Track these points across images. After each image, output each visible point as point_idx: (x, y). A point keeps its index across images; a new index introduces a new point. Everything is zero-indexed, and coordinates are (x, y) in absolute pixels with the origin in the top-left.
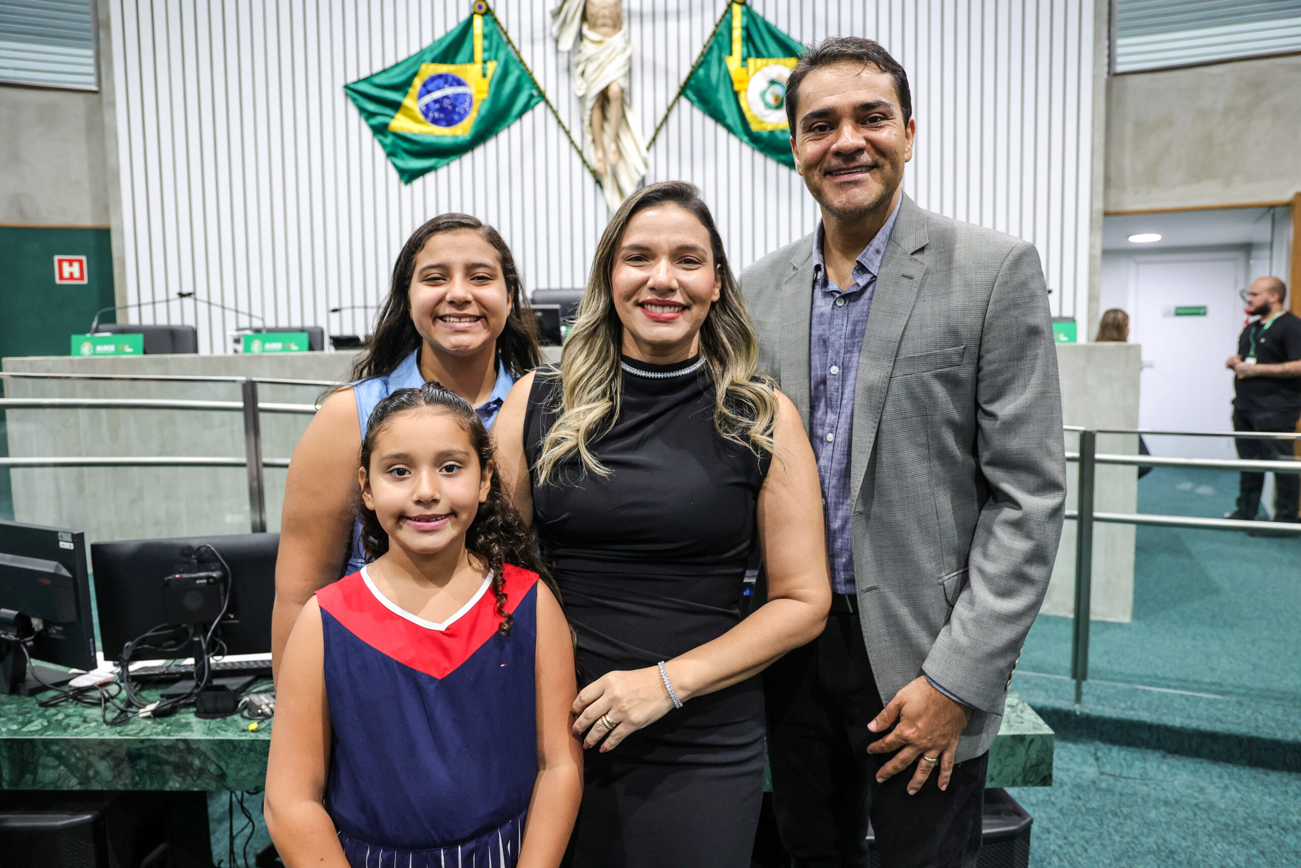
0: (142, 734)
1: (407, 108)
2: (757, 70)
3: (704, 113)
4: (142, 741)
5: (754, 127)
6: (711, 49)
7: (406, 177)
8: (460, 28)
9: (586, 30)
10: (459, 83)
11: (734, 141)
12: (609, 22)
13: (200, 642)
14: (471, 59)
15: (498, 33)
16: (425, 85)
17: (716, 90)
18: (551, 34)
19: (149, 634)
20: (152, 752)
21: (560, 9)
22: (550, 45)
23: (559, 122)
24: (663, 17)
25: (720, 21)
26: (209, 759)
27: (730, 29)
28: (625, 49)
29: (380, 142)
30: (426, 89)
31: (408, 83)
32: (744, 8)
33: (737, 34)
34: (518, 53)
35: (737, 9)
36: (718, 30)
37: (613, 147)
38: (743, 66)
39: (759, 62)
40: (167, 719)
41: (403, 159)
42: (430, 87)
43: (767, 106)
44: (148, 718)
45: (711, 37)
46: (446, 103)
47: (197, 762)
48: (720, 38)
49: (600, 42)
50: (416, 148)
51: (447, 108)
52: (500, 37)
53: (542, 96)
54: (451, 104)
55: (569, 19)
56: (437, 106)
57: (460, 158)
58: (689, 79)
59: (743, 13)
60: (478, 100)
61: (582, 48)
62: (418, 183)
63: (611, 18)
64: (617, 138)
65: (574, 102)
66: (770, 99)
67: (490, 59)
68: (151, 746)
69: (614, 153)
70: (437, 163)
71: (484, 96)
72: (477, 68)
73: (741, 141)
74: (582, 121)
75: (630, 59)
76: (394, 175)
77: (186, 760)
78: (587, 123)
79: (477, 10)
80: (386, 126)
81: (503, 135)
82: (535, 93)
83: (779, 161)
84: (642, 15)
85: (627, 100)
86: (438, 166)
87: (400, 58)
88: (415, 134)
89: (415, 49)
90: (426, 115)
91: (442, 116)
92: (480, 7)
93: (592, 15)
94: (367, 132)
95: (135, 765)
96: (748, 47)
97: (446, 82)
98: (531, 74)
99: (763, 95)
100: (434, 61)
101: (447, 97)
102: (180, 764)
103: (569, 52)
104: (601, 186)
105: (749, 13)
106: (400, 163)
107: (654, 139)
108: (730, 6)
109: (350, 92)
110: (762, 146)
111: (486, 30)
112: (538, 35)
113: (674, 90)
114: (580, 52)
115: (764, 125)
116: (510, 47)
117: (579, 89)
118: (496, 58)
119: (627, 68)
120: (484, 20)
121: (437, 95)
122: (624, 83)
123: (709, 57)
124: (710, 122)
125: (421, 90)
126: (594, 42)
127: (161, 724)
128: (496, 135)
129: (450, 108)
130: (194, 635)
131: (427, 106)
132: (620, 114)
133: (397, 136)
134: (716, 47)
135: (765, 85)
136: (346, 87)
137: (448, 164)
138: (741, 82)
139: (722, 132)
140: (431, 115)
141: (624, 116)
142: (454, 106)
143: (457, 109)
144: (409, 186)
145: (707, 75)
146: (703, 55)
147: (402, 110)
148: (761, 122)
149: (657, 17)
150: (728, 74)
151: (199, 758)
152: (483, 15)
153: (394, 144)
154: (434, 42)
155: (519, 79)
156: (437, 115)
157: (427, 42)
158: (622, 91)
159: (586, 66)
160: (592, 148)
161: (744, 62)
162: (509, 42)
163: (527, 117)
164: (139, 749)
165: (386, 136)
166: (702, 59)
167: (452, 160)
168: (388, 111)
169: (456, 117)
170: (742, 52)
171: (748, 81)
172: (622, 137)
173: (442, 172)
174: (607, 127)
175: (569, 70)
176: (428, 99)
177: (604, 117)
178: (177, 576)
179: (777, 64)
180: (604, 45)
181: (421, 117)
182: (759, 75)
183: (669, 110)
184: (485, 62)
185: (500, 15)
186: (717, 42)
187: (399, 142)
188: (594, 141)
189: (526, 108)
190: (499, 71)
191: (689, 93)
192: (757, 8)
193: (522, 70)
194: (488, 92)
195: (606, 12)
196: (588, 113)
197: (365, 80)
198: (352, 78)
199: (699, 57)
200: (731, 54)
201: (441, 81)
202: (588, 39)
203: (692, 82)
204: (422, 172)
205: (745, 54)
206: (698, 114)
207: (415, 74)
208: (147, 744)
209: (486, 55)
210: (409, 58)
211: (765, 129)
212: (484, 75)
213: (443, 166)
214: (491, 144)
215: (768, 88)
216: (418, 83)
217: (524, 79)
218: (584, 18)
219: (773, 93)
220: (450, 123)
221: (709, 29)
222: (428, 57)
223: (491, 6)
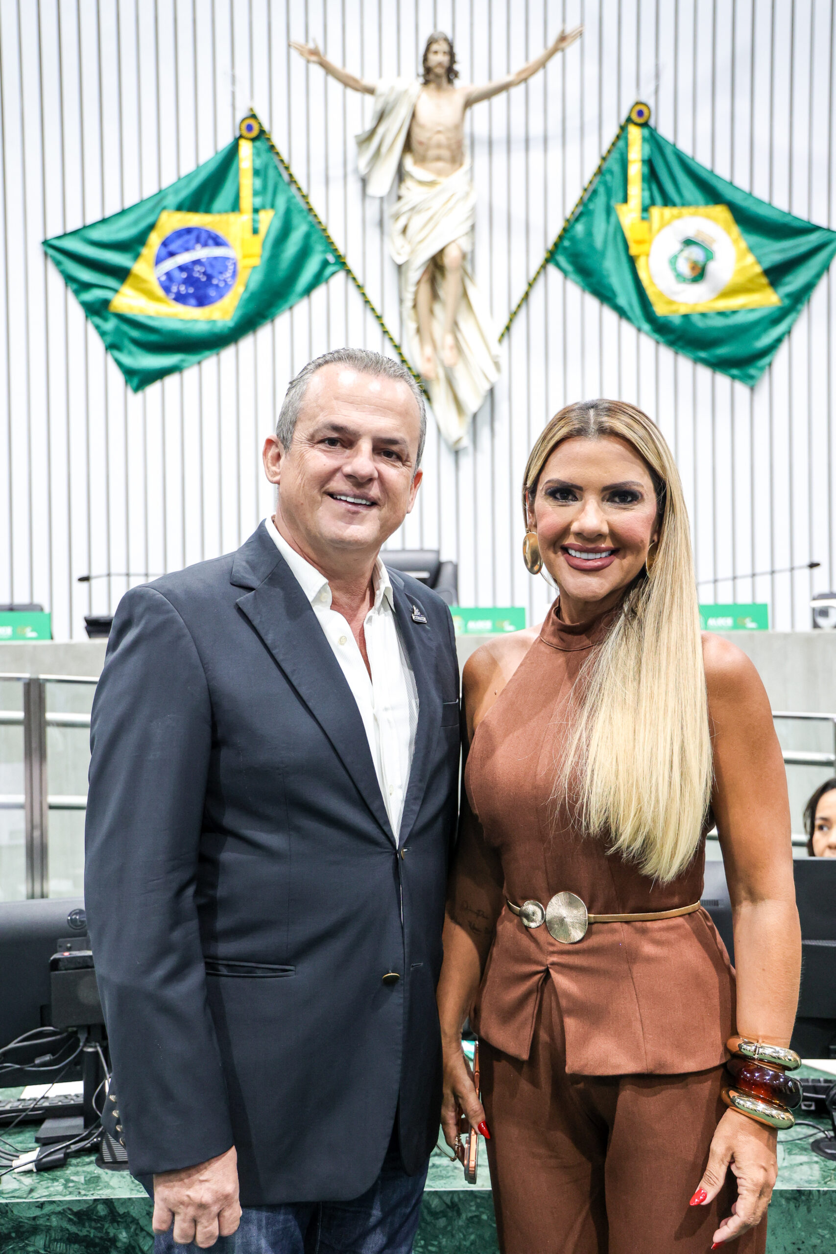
0: (35, 1195)
1: (137, 277)
2: (663, 225)
3: (583, 290)
4: (41, 1205)
5: (660, 310)
6: (595, 192)
7: (136, 381)
8: (220, 158)
9: (409, 163)
10: (217, 241)
11: (628, 330)
12: (445, 153)
13: (97, 1053)
14: (235, 207)
15: (276, 168)
16: (165, 244)
17: (603, 254)
18: (356, 170)
19: (12, 1045)
20: (54, 1222)
21: (373, 132)
22: (354, 186)
23: (367, 302)
24: (522, 145)
25: (609, 152)
26: (142, 1229)
27: (624, 164)
28: (467, 194)
29: (97, 327)
30: (168, 250)
31: (141, 240)
32: (646, 132)
33: (636, 170)
34: (305, 197)
35: (635, 134)
36: (606, 166)
37: (449, 340)
38: (643, 219)
39: (668, 212)
40: (58, 1173)
41: (130, 353)
42: (173, 247)
43: (679, 277)
44: (30, 1172)
45: (595, 175)
46: (198, 271)
47: (123, 1236)
48: (608, 177)
49: (432, 184)
50: (153, 338)
51: (198, 279)
52: (280, 175)
53: (341, 262)
54: (204, 273)
55: (384, 149)
56: (184, 275)
57: (218, 354)
58: (561, 238)
59: (644, 139)
60: (245, 267)
61: (403, 191)
62: (153, 390)
63: (449, 147)
64: (455, 325)
65: (390, 273)
66: (685, 269)
67: (263, 207)
68: (53, 1213)
69: (451, 348)
70: (183, 361)
71: (256, 261)
72: (244, 218)
73: (639, 330)
74: (401, 301)
75: (474, 209)
76: (117, 378)
77: (107, 1233)
78: (409, 304)
79: (245, 133)
80: (106, 303)
81: (282, 320)
82: (331, 258)
83: (697, 360)
84: (490, 143)
85: (469, 269)
86: (185, 364)
87: (128, 204)
88: (150, 317)
89: (150, 190)
90: (167, 289)
91: (191, 290)
92: (250, 128)
93: (421, 143)
94: (77, 313)
95: (27, 1245)
96: (650, 190)
97: (198, 240)
98: (324, 230)
99: (673, 260)
100: (180, 208)
101: (197, 262)
102: (97, 1240)
103: (382, 199)
104: (429, 399)
105: (654, 140)
106: (127, 361)
107: (508, 328)
108: (623, 128)
109: (51, 252)
110: (672, 337)
111: (259, 163)
112: (336, 172)
113: (538, 256)
114: (399, 198)
115: (674, 307)
116: (293, 189)
117: (399, 254)
118: (273, 206)
119: (469, 224)
120: (254, 147)
121: (184, 258)
122: (465, 244)
123: (591, 206)
124: (592, 303)
125: (159, 251)
126: (421, 183)
127: (54, 1180)
128: (273, 321)
129: (204, 279)
130: (87, 1042)
131: (168, 274)
132: (460, 290)
133: (122, 318)
134: (602, 190)
135: (678, 246)
136: (46, 243)
137: (199, 363)
138: (640, 242)
139: (610, 316)
140: (174, 289)
141: (465, 294)
142: (210, 277)
143: (215, 282)
144: (140, 395)
145: (589, 233)
146: (582, 202)
147: (130, 280)
148: (671, 303)
149: (514, 146)
150: (619, 229)
151: (127, 1228)
152: (253, 140)
153: (117, 330)
154: (179, 179)
155: (307, 236)
156: (183, 289)
157: (169, 179)
158: (464, 256)
159: (409, 219)
160: (415, 340)
161: (645, 215)
162: (292, 180)
163: (319, 293)
164: (34, 1218)
165: (105, 319)
166: (581, 209)
167: (207, 358)
168: (110, 282)
169: (212, 293)
170: (643, 198)
171: (650, 242)
172: (462, 324)
173: (190, 374)
174: (437, 308)
175: (381, 224)
176: (170, 264)
177: (435, 296)
178: (66, 954)
179: (694, 215)
180: (437, 188)
181: (160, 292)
182: (667, 231)
183: (530, 285)
184: (256, 211)
185: (279, 139)
186: (605, 184)
187: (126, 328)
188: (418, 331)
189: (318, 279)
190: (278, 224)
191: (561, 259)
192: (665, 131)
193: (312, 226)
194: (261, 256)
195: (442, 138)
196: (412, 289)
197: (74, 233)
198: (54, 230)
199: (577, 206)
200: (625, 200)
201: (193, 237)
202: (412, 177)
203: (566, 243)
204: (160, 374)
205: (648, 201)
206: (574, 290)
207: (152, 227)
208: (47, 1209)
209: (258, 201)
210: (142, 202)
211: (674, 312)
212: (255, 231)
213: (192, 365)
214: (264, 332)
215: (682, 251)
216: (155, 240)
217: (314, 238)
218: (408, 147)
219: (687, 259)
220: (202, 301)
221: (592, 164)
222: (172, 200)
223: (266, 127)
